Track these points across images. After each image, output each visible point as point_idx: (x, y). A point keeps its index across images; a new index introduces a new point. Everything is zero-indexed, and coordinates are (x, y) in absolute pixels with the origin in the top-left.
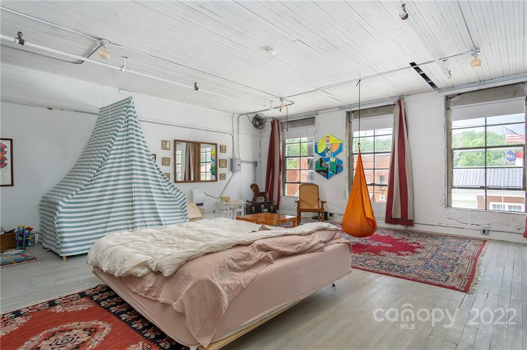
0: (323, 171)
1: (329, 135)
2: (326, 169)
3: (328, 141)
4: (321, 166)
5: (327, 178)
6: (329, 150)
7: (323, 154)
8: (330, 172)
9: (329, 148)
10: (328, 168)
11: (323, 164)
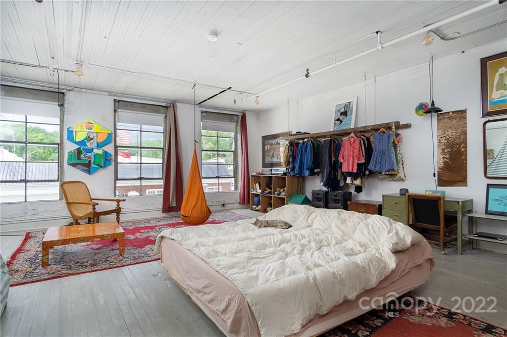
0: (82, 164)
1: (92, 122)
2: (87, 162)
3: (91, 129)
4: (79, 158)
5: (90, 174)
6: (92, 139)
7: (82, 143)
8: (93, 165)
9: (91, 136)
10: (90, 161)
11: (82, 156)
